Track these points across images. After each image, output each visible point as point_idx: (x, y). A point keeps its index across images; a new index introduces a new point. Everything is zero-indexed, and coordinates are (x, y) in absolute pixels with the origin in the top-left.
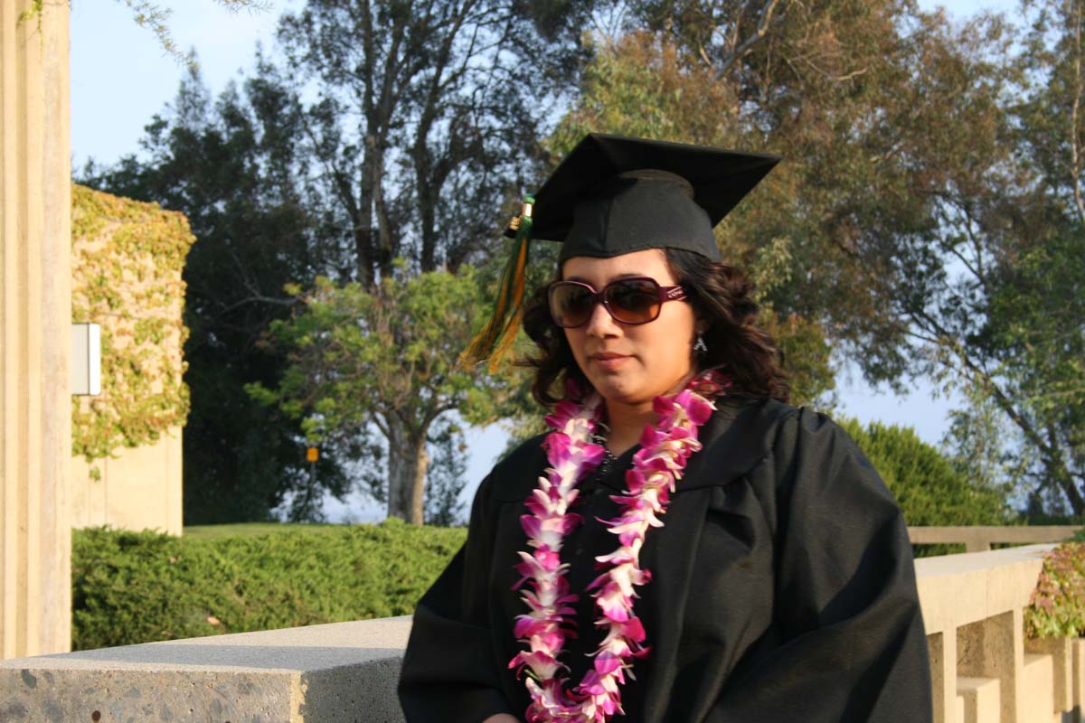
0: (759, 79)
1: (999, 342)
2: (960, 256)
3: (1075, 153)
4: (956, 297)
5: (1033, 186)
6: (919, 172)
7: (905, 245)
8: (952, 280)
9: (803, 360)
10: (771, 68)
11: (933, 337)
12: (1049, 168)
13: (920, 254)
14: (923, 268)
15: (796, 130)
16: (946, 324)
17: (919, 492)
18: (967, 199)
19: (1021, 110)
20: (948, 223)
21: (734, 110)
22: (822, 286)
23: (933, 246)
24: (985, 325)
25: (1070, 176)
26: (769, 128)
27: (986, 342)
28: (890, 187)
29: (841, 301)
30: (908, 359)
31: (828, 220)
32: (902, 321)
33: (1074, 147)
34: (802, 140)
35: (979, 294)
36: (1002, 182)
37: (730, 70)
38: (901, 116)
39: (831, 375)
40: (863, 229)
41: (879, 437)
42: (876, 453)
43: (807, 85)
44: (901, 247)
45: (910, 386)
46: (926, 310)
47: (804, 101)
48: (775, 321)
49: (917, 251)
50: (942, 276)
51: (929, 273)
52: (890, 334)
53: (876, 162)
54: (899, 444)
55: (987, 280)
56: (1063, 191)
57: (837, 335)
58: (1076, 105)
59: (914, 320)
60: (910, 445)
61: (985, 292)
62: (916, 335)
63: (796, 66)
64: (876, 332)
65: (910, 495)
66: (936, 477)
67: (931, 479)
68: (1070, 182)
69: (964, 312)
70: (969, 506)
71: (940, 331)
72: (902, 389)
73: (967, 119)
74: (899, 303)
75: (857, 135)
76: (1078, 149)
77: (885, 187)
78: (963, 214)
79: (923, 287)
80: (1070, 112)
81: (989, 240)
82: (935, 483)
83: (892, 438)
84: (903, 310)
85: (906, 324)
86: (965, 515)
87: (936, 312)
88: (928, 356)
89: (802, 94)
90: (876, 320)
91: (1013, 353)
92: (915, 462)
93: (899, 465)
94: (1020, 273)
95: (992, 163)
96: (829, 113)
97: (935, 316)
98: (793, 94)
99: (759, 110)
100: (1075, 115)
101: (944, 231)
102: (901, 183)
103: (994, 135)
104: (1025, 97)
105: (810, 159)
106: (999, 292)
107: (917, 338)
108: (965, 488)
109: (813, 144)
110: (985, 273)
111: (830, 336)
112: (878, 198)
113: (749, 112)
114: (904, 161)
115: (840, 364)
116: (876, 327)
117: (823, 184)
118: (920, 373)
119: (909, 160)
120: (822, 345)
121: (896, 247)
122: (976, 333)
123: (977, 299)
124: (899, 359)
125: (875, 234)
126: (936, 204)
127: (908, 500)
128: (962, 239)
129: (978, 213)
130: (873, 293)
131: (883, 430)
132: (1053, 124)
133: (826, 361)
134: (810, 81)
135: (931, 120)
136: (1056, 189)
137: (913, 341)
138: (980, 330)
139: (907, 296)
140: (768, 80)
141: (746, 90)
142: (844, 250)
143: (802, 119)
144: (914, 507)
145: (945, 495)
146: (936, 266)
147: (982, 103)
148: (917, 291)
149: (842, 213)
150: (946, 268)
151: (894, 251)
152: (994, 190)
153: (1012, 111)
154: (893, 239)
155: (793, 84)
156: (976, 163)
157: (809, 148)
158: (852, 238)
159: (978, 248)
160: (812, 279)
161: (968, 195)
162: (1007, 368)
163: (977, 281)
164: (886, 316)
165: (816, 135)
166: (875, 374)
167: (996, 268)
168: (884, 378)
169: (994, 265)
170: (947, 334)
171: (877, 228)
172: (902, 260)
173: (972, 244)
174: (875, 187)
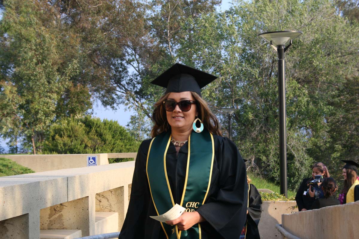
0: (66, 6)
1: (145, 93)
2: (133, 66)
3: (169, 33)
4: (132, 79)
5: (156, 43)
6: (120, 38)
7: (115, 62)
8: (130, 73)
9: (82, 99)
10: (70, 3)
11: (124, 92)
12: (161, 38)
13: (120, 65)
14: (121, 69)
15: (79, 24)
16: (128, 87)
17: (119, 142)
18: (135, 47)
19: (152, 19)
20: (129, 55)
21: (58, 16)
22: (88, 75)
23: (124, 62)
24: (140, 88)
25: (167, 41)
26: (70, 23)
27: (141, 94)
28: (110, 43)
29: (94, 79)
30: (116, 99)
31: (90, 53)
32: (114, 86)
33: (168, 31)
34: (81, 27)
35: (139, 78)
36: (146, 42)
37: (57, 3)
38: (114, 20)
39: (91, 104)
40: (101, 56)
41: (107, 124)
42: (106, 129)
43: (83, 9)
44: (114, 62)
45: (117, 107)
46: (122, 83)
47: (82, 14)
48: (73, 86)
49: (119, 64)
50: (127, 72)
51: (123, 71)
52: (110, 91)
53: (105, 34)
54: (113, 127)
55: (141, 73)
56: (165, 45)
57: (93, 91)
58: (169, 18)
59: (118, 86)
60: (117, 127)
61: (141, 77)
62: (118, 91)
63: (79, 2)
64: (106, 90)
65: (116, 143)
66: (125, 137)
67: (123, 138)
68: (167, 42)
69: (134, 84)
70: (135, 146)
71: (126, 90)
72: (115, 108)
73: (134, 21)
74: (113, 81)
75: (99, 26)
76: (170, 32)
77: (108, 43)
78: (134, 52)
79: (121, 76)
80: (167, 20)
81: (142, 60)
82: (124, 139)
83: (111, 124)
84: (114, 83)
85: (115, 87)
86: (133, 149)
87: (125, 84)
88: (122, 98)
89: (81, 11)
90: (106, 86)
91: (149, 97)
92: (118, 132)
93: (113, 133)
94: (151, 72)
95: (143, 36)
96: (90, 18)
97: (125, 85)
98: (78, 12)
99: (67, 17)
100: (169, 21)
101: (127, 58)
102: (114, 41)
103: (143, 26)
104: (153, 15)
105: (84, 33)
106: (145, 77)
107: (119, 92)
108: (134, 140)
109: (85, 28)
110: (141, 71)
111: (91, 91)
112: (106, 46)
113: (64, 17)
114: (115, 35)
115: (94, 100)
116: (106, 89)
117: (88, 41)
118: (120, 103)
119: (116, 34)
120: (88, 94)
121: (112, 62)
122: (138, 90)
123: (138, 80)
124: (113, 98)
125: (105, 58)
126: (125, 49)
127: (116, 145)
128: (133, 60)
129: (138, 52)
130: (105, 77)
131: (108, 121)
132: (162, 24)
133: (89, 100)
134: (83, 8)
135: (123, 21)
136: (163, 44)
137: (118, 93)
138: (139, 89)
139: (116, 78)
140: (70, 7)
141: (62, 10)
142: (95, 63)
143: (81, 19)
144: (118, 147)
145: (128, 143)
146: (125, 69)
147: (139, 16)
148: (119, 77)
149: (95, 51)
150: (128, 69)
151: (112, 64)
152: (143, 44)
153: (149, 19)
154: (111, 60)
155: (78, 8)
156: (137, 36)
157: (83, 29)
158: (98, 59)
159: (138, 63)
160: (85, 72)
161: (135, 45)
162: (147, 102)
163: (138, 74)
164: (109, 85)
165: (86, 25)
166: (105, 103)
167: (144, 70)
168: (108, 105)
169: (144, 68)
170: (129, 91)
171: (106, 56)
172: (114, 67)
173: (136, 62)
174: (105, 43)
